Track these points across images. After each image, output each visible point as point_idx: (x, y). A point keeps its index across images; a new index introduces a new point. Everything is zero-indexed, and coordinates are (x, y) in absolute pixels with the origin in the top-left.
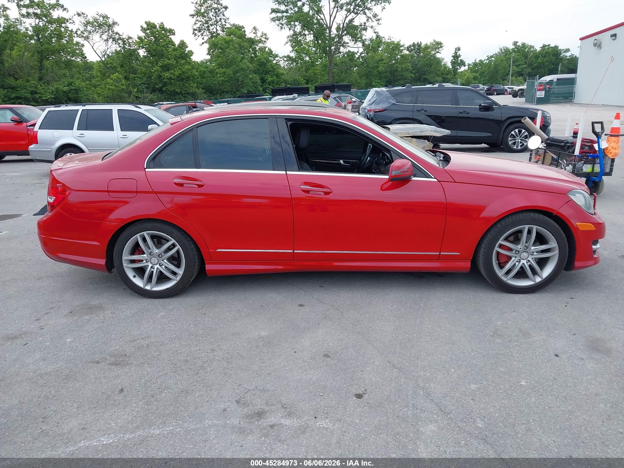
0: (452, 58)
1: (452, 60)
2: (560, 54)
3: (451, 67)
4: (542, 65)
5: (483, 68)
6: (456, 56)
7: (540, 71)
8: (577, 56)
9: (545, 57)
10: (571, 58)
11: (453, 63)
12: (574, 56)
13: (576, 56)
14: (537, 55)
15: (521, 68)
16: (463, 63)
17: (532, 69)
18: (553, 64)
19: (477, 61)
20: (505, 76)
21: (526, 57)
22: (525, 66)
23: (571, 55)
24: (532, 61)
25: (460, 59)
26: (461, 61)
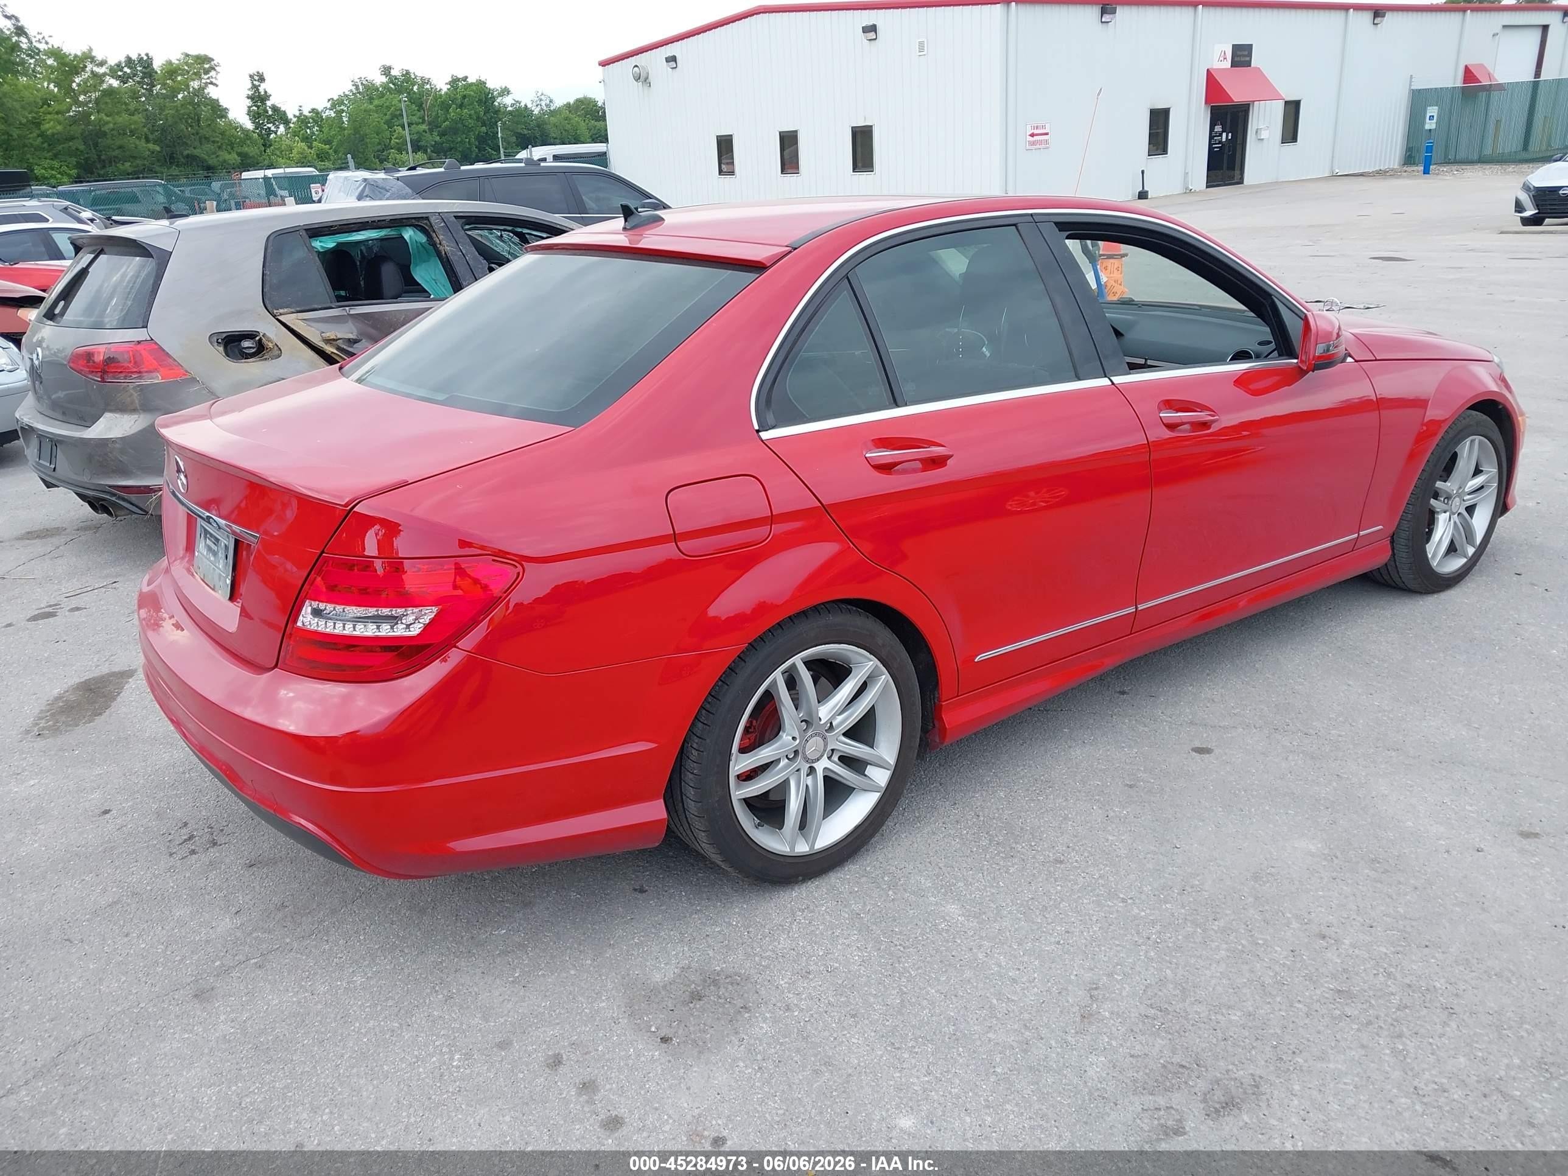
0: (249, 102)
1: (249, 107)
2: (494, 99)
3: (249, 126)
4: (460, 125)
5: (325, 130)
6: (258, 98)
7: (459, 139)
8: (529, 106)
9: (461, 106)
10: (517, 110)
11: (255, 116)
12: (523, 104)
13: (526, 106)
14: (445, 103)
15: (417, 133)
16: (280, 116)
17: (442, 134)
18: (484, 124)
19: (306, 113)
20: (383, 151)
21: (420, 106)
22: (424, 127)
23: (514, 102)
24: (437, 116)
25: (269, 103)
26: (275, 109)
